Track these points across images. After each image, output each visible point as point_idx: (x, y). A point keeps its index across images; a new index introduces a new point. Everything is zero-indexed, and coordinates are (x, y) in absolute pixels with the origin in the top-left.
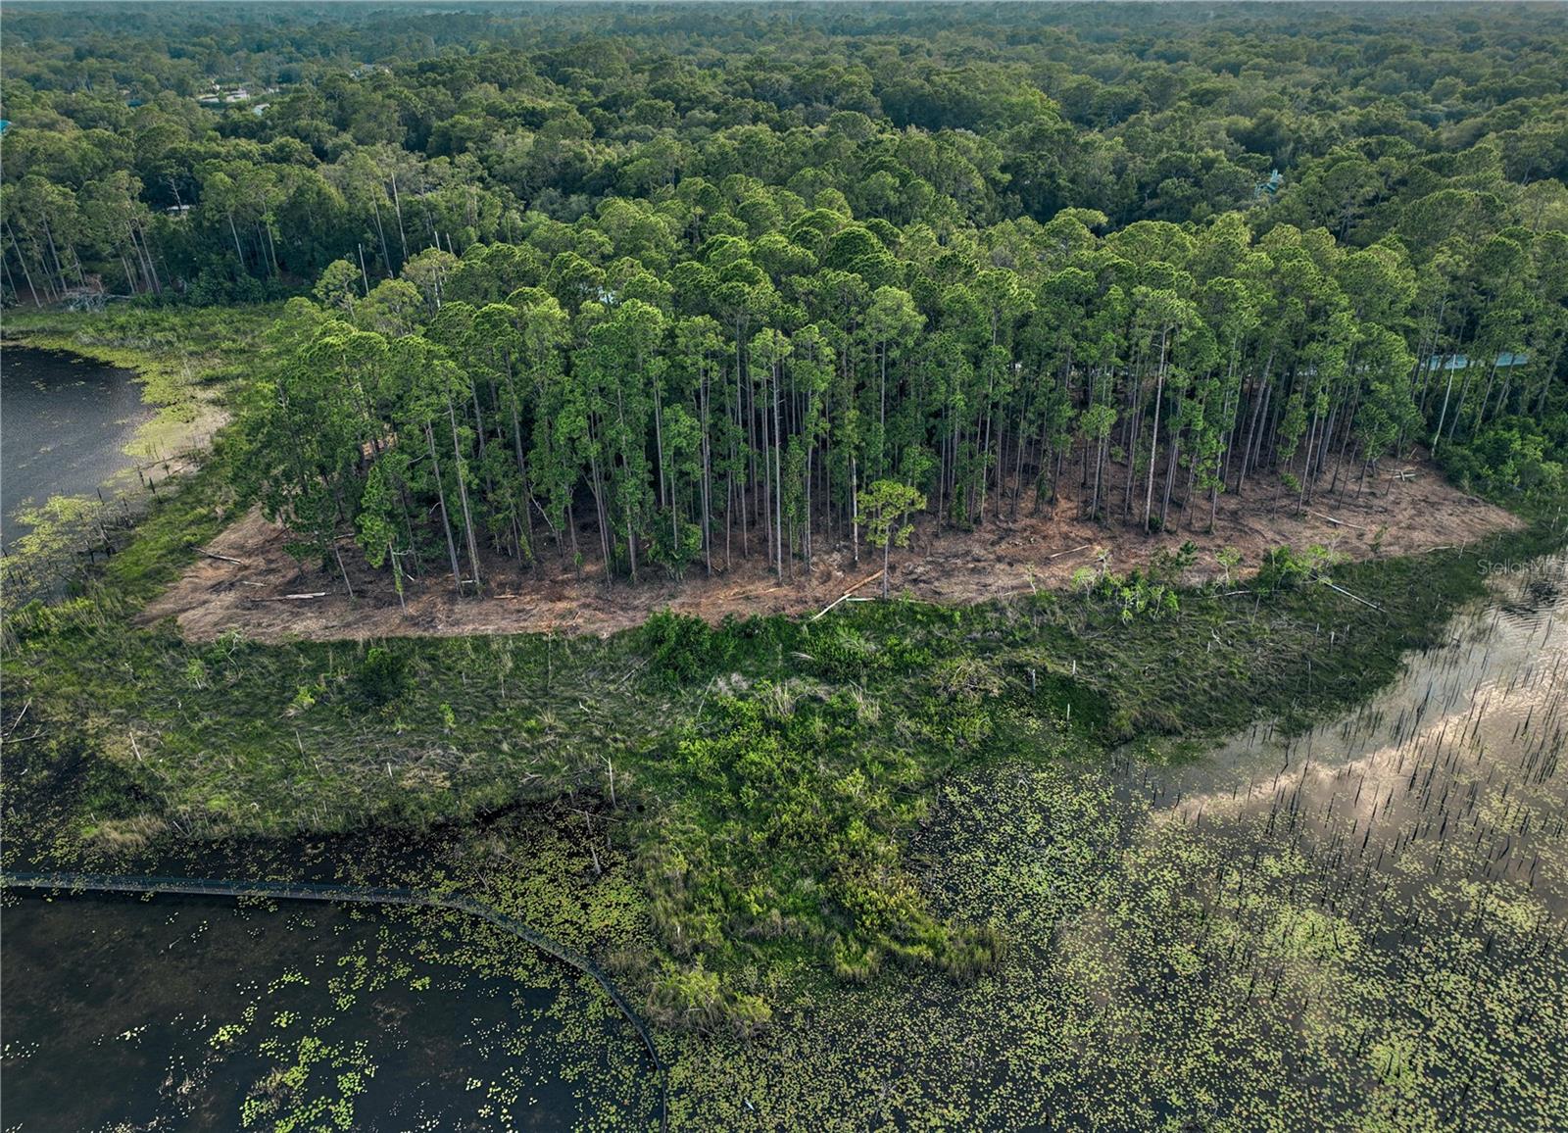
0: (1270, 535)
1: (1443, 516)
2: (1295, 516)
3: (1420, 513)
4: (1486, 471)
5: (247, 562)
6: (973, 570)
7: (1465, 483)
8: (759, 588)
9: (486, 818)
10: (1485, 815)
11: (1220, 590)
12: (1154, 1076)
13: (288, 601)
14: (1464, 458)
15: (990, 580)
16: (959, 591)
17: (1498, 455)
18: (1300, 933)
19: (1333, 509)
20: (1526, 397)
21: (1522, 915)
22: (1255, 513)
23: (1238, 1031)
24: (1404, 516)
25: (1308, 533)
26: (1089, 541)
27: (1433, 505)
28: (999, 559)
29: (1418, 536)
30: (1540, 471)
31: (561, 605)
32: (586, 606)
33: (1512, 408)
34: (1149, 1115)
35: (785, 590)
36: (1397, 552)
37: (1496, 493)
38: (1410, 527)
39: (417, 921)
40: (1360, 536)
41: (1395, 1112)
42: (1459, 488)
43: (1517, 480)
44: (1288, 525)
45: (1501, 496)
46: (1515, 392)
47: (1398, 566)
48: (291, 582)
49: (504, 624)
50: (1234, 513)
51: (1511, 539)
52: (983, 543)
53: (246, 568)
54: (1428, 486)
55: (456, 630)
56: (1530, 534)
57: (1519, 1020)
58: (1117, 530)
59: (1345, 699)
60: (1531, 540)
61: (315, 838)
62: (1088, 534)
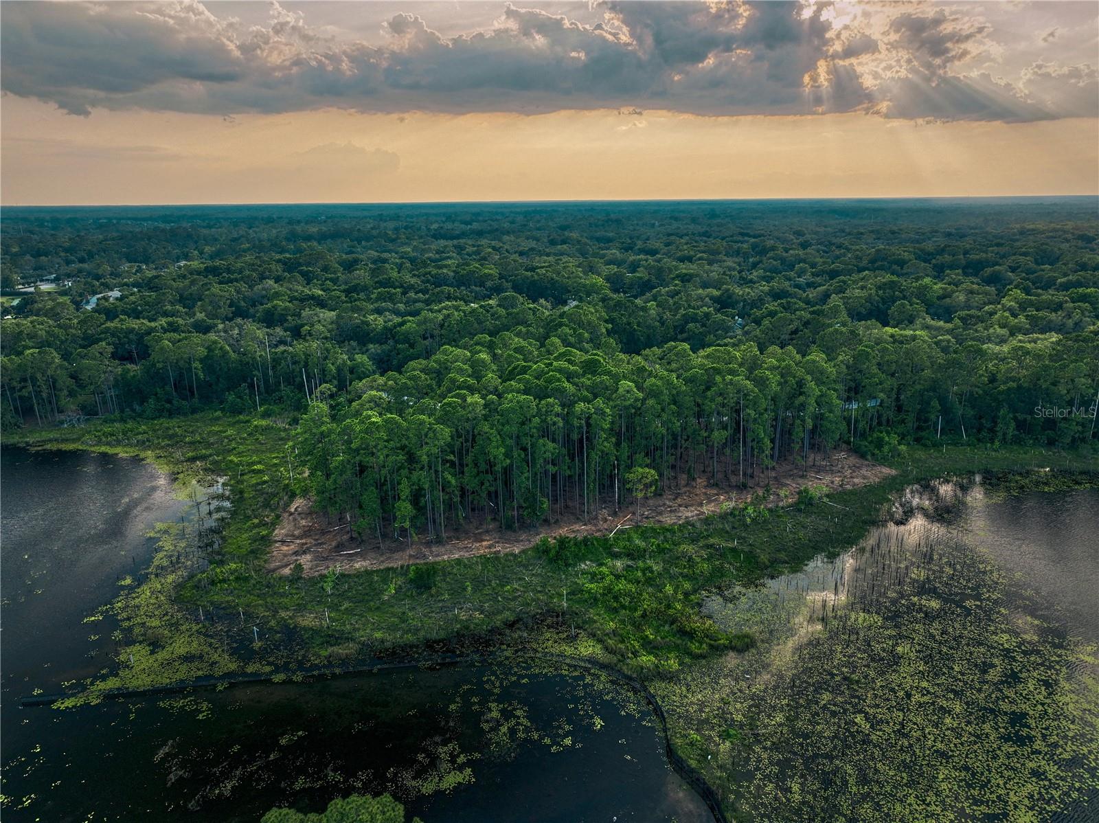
0: (794, 485)
1: (864, 472)
2: (802, 477)
3: (854, 471)
4: (876, 451)
5: (304, 541)
6: (671, 511)
7: (869, 457)
8: (576, 527)
9: (511, 625)
10: (913, 576)
11: (782, 508)
12: (825, 667)
13: (341, 555)
14: (866, 446)
15: (680, 515)
16: (668, 520)
17: (880, 444)
18: (860, 620)
19: (817, 473)
20: (884, 419)
21: (935, 604)
22: (785, 477)
23: (850, 651)
24: (848, 473)
25: (810, 483)
26: (717, 495)
27: (858, 467)
28: (680, 506)
29: (856, 480)
30: (898, 449)
31: (485, 543)
32: (498, 542)
33: (880, 424)
34: (828, 677)
35: (588, 527)
36: (849, 487)
37: (882, 461)
38: (851, 477)
39: (507, 662)
40: (832, 482)
41: (910, 664)
42: (867, 460)
43: (890, 455)
44: (800, 481)
45: (884, 461)
46: (880, 417)
47: (851, 492)
48: (337, 546)
49: (462, 553)
50: (775, 478)
51: (894, 478)
52: (670, 500)
53: (306, 544)
54: (853, 460)
55: (440, 559)
56: (901, 476)
57: (942, 634)
58: (728, 489)
59: (848, 544)
60: (902, 478)
61: (438, 642)
62: (715, 492)
